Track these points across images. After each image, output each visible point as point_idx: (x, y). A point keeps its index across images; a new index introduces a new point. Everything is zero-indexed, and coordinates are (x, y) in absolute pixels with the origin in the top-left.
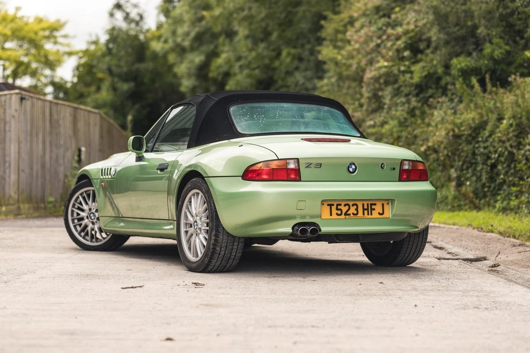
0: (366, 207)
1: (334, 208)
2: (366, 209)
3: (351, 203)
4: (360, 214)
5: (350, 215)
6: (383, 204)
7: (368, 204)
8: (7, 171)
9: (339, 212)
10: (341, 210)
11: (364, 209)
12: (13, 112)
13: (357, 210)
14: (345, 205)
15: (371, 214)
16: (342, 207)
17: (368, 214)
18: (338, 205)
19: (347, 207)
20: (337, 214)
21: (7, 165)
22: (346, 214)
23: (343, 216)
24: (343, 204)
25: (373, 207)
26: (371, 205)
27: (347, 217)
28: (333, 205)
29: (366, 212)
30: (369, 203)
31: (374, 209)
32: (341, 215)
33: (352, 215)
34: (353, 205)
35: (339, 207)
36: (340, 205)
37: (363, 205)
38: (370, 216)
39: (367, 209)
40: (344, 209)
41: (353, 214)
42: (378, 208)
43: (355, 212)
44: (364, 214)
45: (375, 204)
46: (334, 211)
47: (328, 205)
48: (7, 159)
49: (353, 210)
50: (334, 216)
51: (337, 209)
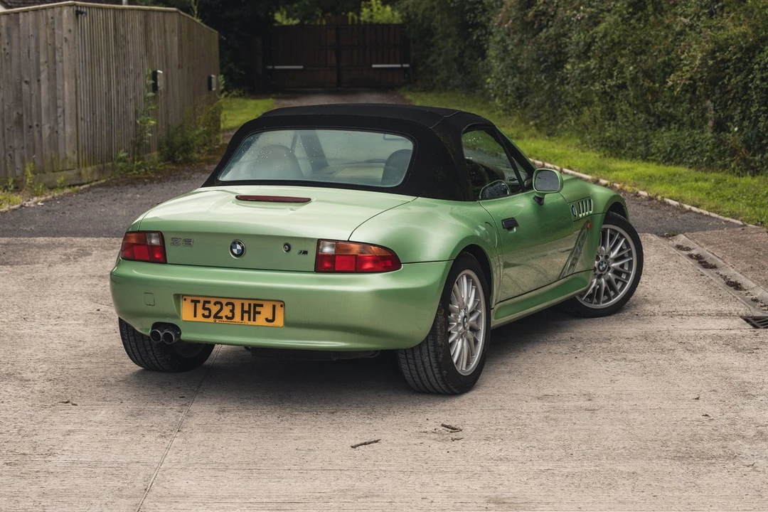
0: (246, 308)
1: (200, 306)
2: (246, 312)
3: (224, 302)
4: (237, 318)
5: (221, 318)
6: (274, 307)
7: (250, 305)
8: (60, 120)
9: (207, 313)
10: (209, 310)
11: (243, 312)
12: (66, 35)
13: (232, 311)
14: (215, 304)
15: (254, 320)
16: (211, 306)
17: (249, 320)
18: (205, 302)
19: (218, 307)
20: (203, 315)
21: (60, 110)
22: (216, 317)
23: (211, 320)
24: (213, 301)
25: (258, 309)
26: (255, 305)
27: (218, 321)
28: (199, 302)
29: (246, 316)
30: (252, 303)
31: (259, 313)
32: (208, 317)
33: (224, 319)
34: (227, 304)
35: (207, 306)
36: (209, 302)
37: (243, 304)
38: (252, 323)
39: (249, 312)
40: (215, 309)
41: (227, 317)
42: (266, 312)
43: (230, 315)
44: (242, 319)
45: (262, 306)
46: (200, 311)
47: (192, 301)
48: (60, 102)
49: (226, 311)
50: (200, 318)
51: (204, 308)
